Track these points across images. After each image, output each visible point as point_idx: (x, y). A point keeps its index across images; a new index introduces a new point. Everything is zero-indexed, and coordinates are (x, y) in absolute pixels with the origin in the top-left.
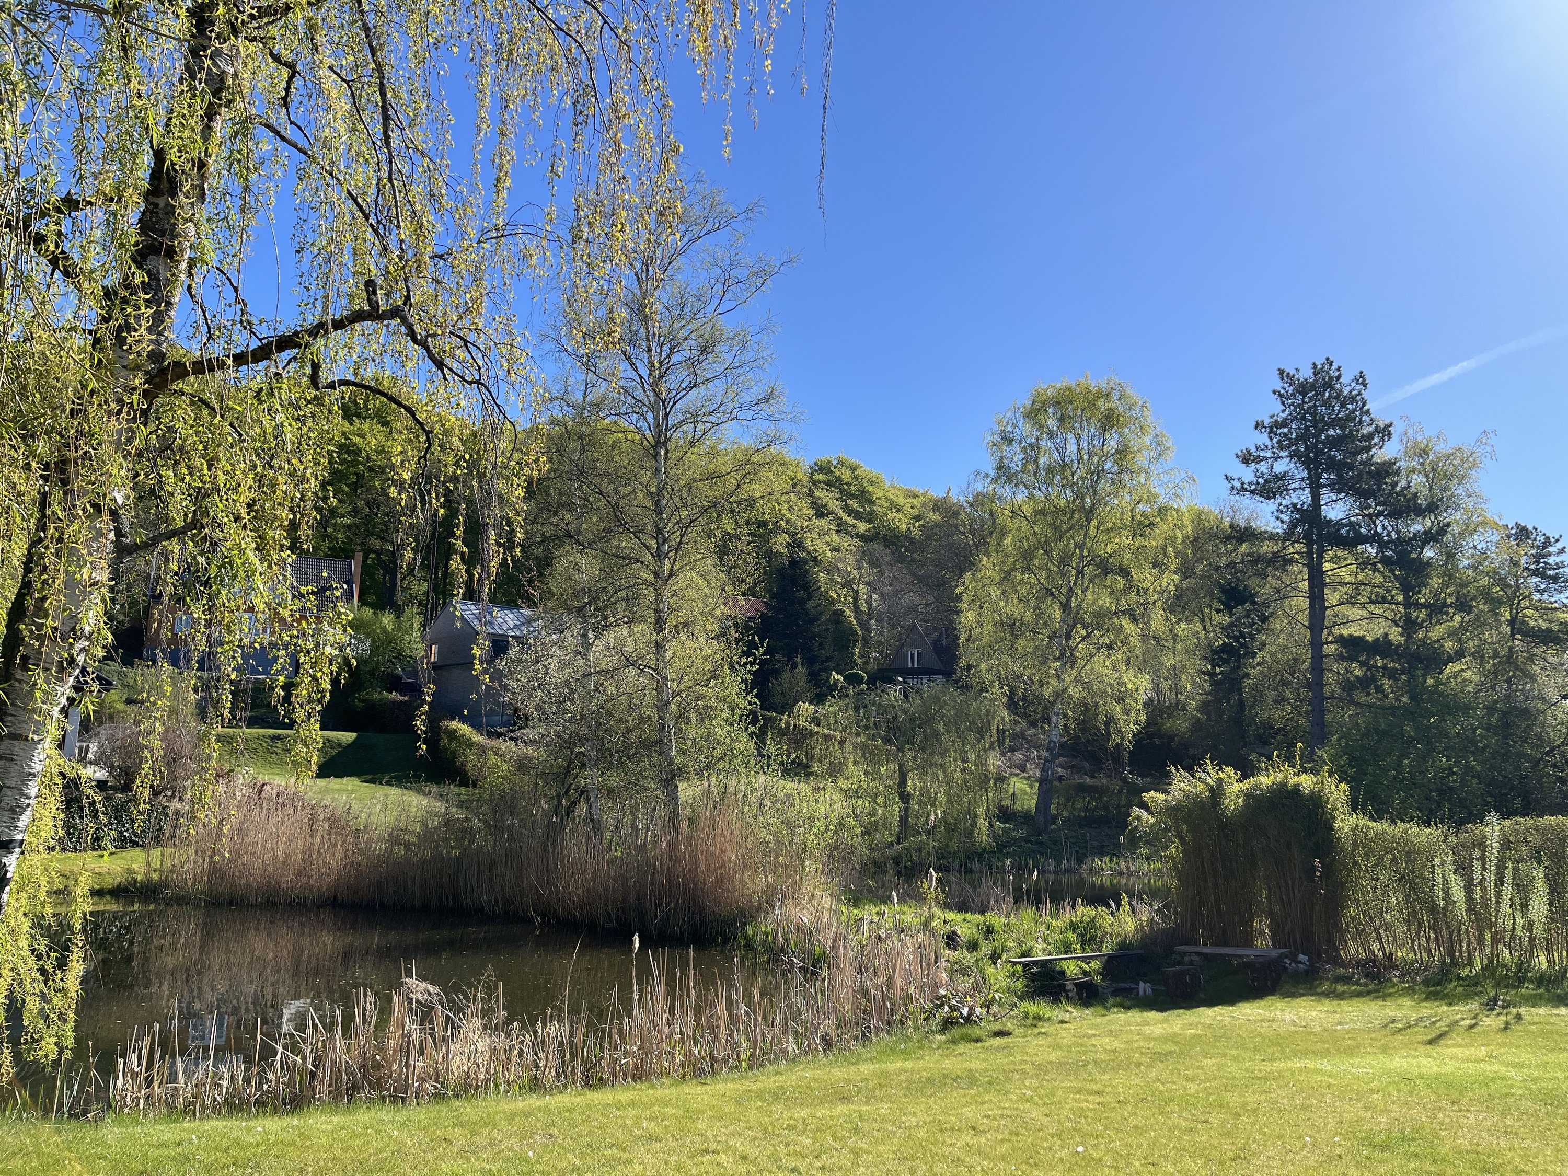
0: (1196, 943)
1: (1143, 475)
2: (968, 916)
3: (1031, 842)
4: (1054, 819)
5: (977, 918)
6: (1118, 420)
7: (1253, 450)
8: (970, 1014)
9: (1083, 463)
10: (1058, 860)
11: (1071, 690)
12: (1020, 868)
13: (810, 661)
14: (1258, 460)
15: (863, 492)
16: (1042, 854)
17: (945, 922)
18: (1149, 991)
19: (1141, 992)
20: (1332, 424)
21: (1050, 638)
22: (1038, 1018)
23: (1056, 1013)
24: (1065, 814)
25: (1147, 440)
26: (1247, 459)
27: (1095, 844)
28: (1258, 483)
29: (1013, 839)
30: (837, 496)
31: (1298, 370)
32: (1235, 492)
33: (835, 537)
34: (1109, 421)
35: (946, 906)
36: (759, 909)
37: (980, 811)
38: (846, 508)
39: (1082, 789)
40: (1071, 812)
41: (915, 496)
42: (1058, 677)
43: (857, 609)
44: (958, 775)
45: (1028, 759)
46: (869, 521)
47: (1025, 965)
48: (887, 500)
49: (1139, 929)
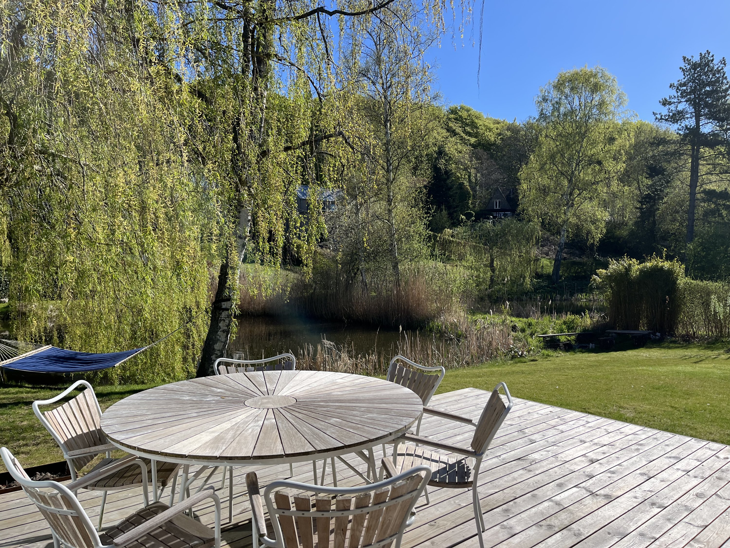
0: (616, 329)
1: (611, 115)
2: (521, 319)
3: (550, 288)
4: (561, 277)
5: (525, 320)
6: (600, 88)
7: (668, 99)
8: (522, 354)
9: (582, 110)
10: (562, 295)
11: (570, 220)
12: (544, 299)
13: (449, 208)
14: (670, 103)
15: (473, 122)
16: (554, 293)
17: (511, 321)
18: (594, 347)
19: (590, 347)
20: (708, 84)
21: (562, 195)
22: (548, 355)
23: (555, 354)
24: (566, 275)
25: (614, 97)
26: (665, 103)
27: (579, 288)
28: (669, 115)
29: (542, 286)
30: (460, 125)
31: (692, 57)
32: (657, 120)
33: (459, 146)
34: (596, 88)
35: (512, 315)
36: (434, 317)
37: (527, 274)
38: (465, 132)
39: (574, 263)
40: (569, 274)
41: (498, 123)
42: (565, 213)
43: (470, 181)
44: (517, 259)
45: (550, 250)
46: (476, 137)
47: (544, 337)
48: (484, 125)
49: (593, 324)
